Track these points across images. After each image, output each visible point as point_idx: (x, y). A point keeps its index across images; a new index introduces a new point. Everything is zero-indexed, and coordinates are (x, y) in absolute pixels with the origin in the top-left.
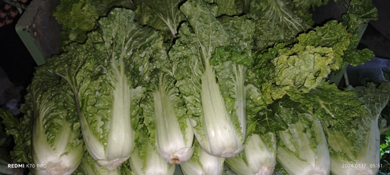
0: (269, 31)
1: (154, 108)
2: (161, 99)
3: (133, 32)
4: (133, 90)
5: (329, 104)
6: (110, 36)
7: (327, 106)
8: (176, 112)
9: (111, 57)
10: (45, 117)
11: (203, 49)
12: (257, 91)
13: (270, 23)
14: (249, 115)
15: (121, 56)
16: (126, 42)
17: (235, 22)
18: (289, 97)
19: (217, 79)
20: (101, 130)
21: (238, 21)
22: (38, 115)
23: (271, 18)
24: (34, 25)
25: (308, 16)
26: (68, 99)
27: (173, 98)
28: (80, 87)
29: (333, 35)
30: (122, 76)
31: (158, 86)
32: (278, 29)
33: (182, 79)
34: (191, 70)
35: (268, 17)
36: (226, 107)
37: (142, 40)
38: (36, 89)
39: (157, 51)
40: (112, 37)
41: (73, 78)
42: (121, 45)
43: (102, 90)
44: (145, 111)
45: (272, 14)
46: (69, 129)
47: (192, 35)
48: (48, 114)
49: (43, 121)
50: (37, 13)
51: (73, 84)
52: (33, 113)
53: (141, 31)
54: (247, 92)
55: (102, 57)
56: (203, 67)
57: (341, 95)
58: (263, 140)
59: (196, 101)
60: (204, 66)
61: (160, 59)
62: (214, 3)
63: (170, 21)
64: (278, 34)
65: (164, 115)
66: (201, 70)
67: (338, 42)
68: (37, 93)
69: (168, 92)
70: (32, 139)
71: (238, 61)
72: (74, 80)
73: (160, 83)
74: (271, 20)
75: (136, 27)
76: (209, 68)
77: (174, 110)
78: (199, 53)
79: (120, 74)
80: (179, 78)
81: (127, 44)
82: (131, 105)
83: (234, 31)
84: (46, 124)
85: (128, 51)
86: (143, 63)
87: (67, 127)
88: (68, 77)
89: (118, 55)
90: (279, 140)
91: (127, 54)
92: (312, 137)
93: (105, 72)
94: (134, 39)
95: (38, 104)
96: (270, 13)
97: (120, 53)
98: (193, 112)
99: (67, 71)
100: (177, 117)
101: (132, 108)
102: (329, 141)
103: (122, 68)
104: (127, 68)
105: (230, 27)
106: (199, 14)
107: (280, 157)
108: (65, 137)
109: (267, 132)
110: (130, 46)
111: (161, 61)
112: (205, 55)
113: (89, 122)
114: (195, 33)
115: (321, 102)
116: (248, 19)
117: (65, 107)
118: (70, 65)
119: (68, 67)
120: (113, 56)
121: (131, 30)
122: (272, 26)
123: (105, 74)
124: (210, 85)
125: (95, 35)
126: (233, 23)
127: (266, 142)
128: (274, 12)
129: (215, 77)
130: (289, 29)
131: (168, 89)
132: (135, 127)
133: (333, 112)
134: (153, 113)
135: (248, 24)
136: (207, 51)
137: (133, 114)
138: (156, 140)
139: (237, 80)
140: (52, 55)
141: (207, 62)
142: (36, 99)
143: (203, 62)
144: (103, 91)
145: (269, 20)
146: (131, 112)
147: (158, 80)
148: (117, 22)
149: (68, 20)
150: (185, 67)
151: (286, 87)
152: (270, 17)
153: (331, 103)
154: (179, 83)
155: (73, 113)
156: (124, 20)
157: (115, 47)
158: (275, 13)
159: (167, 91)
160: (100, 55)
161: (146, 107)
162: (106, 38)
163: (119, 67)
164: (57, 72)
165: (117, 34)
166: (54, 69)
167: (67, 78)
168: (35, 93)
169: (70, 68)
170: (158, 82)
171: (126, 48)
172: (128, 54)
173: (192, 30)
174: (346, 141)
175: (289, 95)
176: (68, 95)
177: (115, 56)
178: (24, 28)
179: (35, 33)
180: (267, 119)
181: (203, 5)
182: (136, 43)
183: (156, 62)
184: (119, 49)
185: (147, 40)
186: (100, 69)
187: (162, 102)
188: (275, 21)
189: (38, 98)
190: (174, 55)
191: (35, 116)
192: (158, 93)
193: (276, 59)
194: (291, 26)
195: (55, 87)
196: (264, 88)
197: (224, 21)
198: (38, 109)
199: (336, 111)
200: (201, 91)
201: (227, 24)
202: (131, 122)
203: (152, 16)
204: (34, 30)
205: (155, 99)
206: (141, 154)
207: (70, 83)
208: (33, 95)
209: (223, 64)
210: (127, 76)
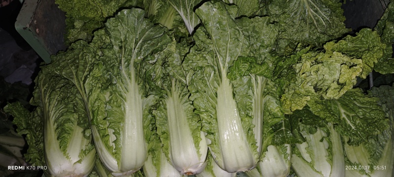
0: (293, 27)
1: (167, 117)
2: (175, 107)
3: (144, 31)
4: (145, 99)
5: (351, 115)
6: (118, 39)
7: (348, 116)
8: (190, 124)
9: (120, 63)
10: (56, 121)
11: (220, 59)
12: (276, 102)
13: (294, 16)
14: (266, 128)
15: (132, 62)
16: (136, 43)
17: (256, 24)
18: (309, 107)
19: (234, 95)
20: (114, 144)
21: (260, 23)
22: (49, 117)
23: (296, 11)
24: (35, 22)
25: (337, 5)
26: (77, 103)
27: (187, 107)
28: (89, 96)
29: (365, 43)
30: (133, 85)
31: (170, 90)
32: (303, 24)
33: (197, 92)
34: (206, 82)
35: (293, 9)
36: (243, 126)
37: (154, 44)
38: (44, 85)
39: (170, 54)
40: (121, 39)
41: (82, 83)
42: (131, 49)
43: (112, 101)
44: (158, 118)
45: (297, 5)
46: (81, 135)
47: (208, 41)
48: (58, 118)
49: (54, 124)
50: (37, 6)
51: (81, 90)
52: (42, 112)
53: (152, 31)
54: (265, 104)
55: (111, 64)
56: (219, 78)
57: (364, 101)
58: (278, 150)
59: (211, 117)
60: (221, 77)
61: (173, 64)
62: (233, 4)
63: (184, 11)
64: (302, 31)
65: (177, 128)
66: (217, 81)
67: (369, 50)
68: (45, 90)
69: (181, 100)
70: (44, 142)
71: (257, 73)
72: (82, 85)
73: (173, 88)
74: (296, 13)
75: (147, 25)
76: (225, 80)
77: (188, 122)
78: (215, 62)
79: (130, 82)
80: (194, 91)
81: (137, 47)
82: (143, 115)
83: (255, 36)
84: (57, 128)
85: (138, 54)
86: (155, 69)
87: (79, 131)
88: (76, 80)
89: (128, 61)
90: (294, 147)
91: (137, 57)
92: (329, 148)
93: (114, 82)
94: (144, 42)
95: (48, 104)
96: (296, 3)
97: (130, 60)
98: (208, 129)
99: (74, 74)
100: (191, 129)
101: (144, 118)
102: (345, 148)
103: (133, 76)
104: (138, 75)
105: (250, 32)
106: (217, 19)
107: (294, 165)
108: (77, 142)
109: (283, 143)
110: (141, 49)
111: (174, 67)
112: (221, 65)
113: (101, 135)
114: (211, 39)
115: (342, 111)
116: (270, 23)
117: (75, 112)
118: (78, 67)
119: (75, 69)
120: (123, 63)
121: (141, 30)
122: (297, 21)
123: (115, 84)
124: (226, 101)
125: (102, 34)
126: (254, 27)
127: (281, 153)
128: (299, 4)
129: (232, 92)
130: (315, 25)
131: (181, 95)
132: (149, 137)
133: (355, 124)
134: (166, 122)
135: (271, 28)
136: (224, 62)
137: (145, 124)
138: (170, 152)
139: (255, 93)
140: (58, 52)
141: (224, 73)
142: (45, 97)
143: (220, 72)
144: (114, 102)
145: (293, 14)
146: (144, 122)
147: (171, 83)
148: (125, 24)
149: (72, 8)
150: (200, 79)
151: (307, 97)
152: (295, 9)
153: (353, 115)
154: (193, 96)
155: (83, 118)
156: (134, 22)
157: (125, 52)
158: (301, 5)
159: (181, 97)
160: (109, 61)
161: (159, 114)
162: (115, 41)
163: (129, 75)
164: (64, 74)
165: (126, 38)
166: (61, 71)
167: (75, 82)
168: (43, 90)
169: (77, 70)
170: (171, 86)
171: (136, 50)
172: (139, 58)
173: (209, 36)
174: (363, 151)
175: (309, 105)
176: (78, 100)
177: (125, 62)
178: (25, 27)
179: (37, 30)
180: (284, 128)
181: (221, 8)
182: (147, 47)
183: (168, 68)
184: (128, 55)
185: (159, 44)
186: (109, 77)
187: (175, 110)
188: (301, 15)
189: (47, 97)
190: (188, 66)
191: (45, 118)
192: (171, 99)
193: (299, 65)
194: (318, 21)
195: (63, 88)
196: (283, 98)
197: (244, 24)
198: (47, 110)
199: (357, 124)
200: (216, 106)
201: (248, 28)
202: (144, 133)
203: (163, 3)
204: (36, 27)
205: (168, 107)
206: (154, 162)
207: (79, 89)
208: (41, 92)
209: (241, 79)
210: (139, 84)
